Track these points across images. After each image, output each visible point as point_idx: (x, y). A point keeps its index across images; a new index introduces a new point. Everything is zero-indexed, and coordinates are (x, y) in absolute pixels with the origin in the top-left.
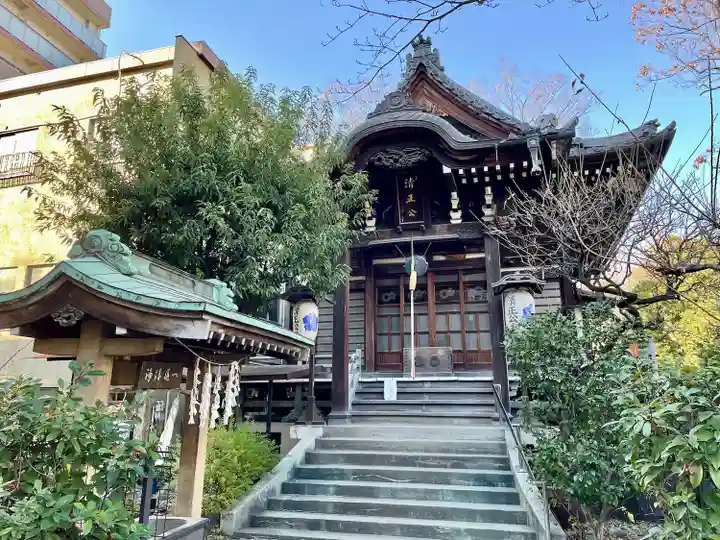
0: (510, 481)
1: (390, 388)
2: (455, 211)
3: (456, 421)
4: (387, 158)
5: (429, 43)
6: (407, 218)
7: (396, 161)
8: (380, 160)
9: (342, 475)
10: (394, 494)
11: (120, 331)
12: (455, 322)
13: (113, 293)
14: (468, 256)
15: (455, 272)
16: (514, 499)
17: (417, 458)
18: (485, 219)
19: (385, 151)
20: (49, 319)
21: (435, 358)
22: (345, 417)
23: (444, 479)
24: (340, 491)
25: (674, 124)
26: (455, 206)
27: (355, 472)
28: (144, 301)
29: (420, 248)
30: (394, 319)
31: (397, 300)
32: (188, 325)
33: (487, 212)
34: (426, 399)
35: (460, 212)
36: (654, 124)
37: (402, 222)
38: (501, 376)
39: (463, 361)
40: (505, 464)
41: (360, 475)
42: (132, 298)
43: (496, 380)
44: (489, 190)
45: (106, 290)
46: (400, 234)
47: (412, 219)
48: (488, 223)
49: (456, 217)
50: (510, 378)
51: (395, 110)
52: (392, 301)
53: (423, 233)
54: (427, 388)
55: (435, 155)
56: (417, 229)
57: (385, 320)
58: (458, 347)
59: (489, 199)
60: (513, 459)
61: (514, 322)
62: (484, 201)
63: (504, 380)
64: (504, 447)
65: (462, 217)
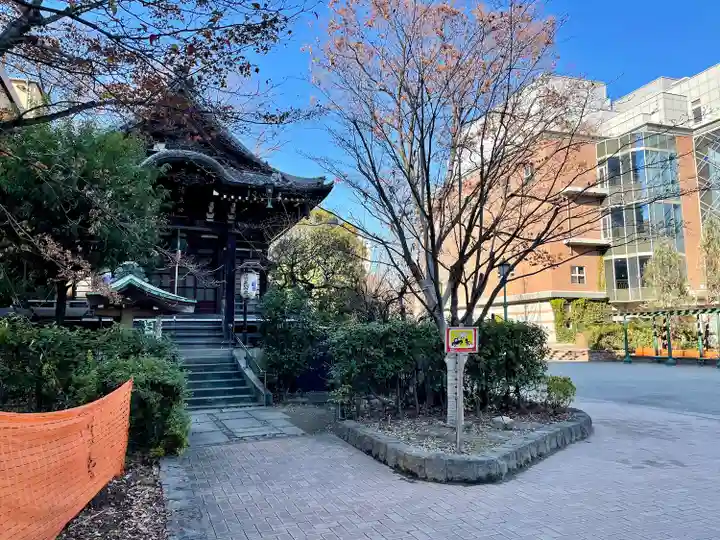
0: (241, 374)
2: (210, 213)
6: (177, 213)
11: (155, 308)
16: (243, 383)
18: (229, 222)
25: (333, 182)
26: (211, 210)
33: (230, 217)
35: (213, 214)
37: (173, 215)
38: (230, 318)
40: (236, 366)
47: (180, 214)
48: (230, 225)
49: (210, 217)
50: (236, 320)
53: (187, 225)
59: (233, 210)
60: (242, 364)
61: (246, 288)
62: (230, 211)
63: (231, 321)
64: (233, 359)
65: (214, 218)
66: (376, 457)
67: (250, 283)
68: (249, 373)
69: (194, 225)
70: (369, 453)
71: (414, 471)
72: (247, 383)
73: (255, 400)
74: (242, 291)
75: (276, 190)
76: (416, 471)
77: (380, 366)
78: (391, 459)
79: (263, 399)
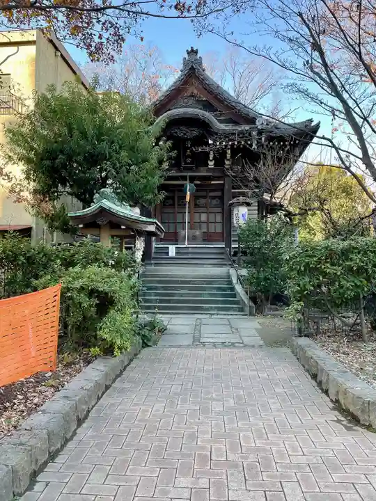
0: (232, 289)
1: (172, 250)
2: (211, 161)
3: (205, 266)
4: (181, 132)
5: (196, 52)
6: (186, 163)
7: (185, 134)
8: (176, 133)
9: (156, 288)
10: (181, 295)
11: (123, 227)
12: (204, 217)
13: (122, 214)
14: (213, 182)
15: (206, 190)
16: (234, 296)
17: (191, 281)
18: (226, 167)
19: (179, 129)
20: (95, 222)
21: (194, 236)
22: (152, 264)
23: (204, 289)
24: (157, 295)
25: (320, 122)
26: (211, 159)
27: (163, 287)
28: (134, 218)
29: (192, 179)
30: (171, 215)
31: (174, 205)
32: (149, 226)
33: (227, 162)
34: (190, 256)
35: (213, 161)
36: (311, 121)
37: (183, 165)
38: (228, 245)
39: (208, 238)
40: (230, 282)
41: (165, 288)
42: (129, 216)
43: (226, 247)
44: (229, 152)
45: (118, 213)
46: (181, 172)
47: (189, 163)
48: (227, 169)
49: (211, 164)
50: (233, 246)
51: (186, 107)
52: (170, 205)
53: (194, 172)
54: (190, 251)
55: (205, 133)
56: (190, 169)
57: (166, 215)
58: (205, 230)
59: (228, 156)
60: (234, 281)
61: (238, 220)
62: (226, 157)
63: (230, 247)
64: (229, 276)
65: (214, 164)
66: (320, 384)
67: (240, 215)
68: (238, 288)
69: (200, 172)
70: (314, 377)
71: (355, 413)
72: (237, 296)
73: (242, 310)
74: (235, 222)
75: (260, 132)
76: (358, 414)
77: (337, 283)
78: (332, 391)
79: (247, 309)
